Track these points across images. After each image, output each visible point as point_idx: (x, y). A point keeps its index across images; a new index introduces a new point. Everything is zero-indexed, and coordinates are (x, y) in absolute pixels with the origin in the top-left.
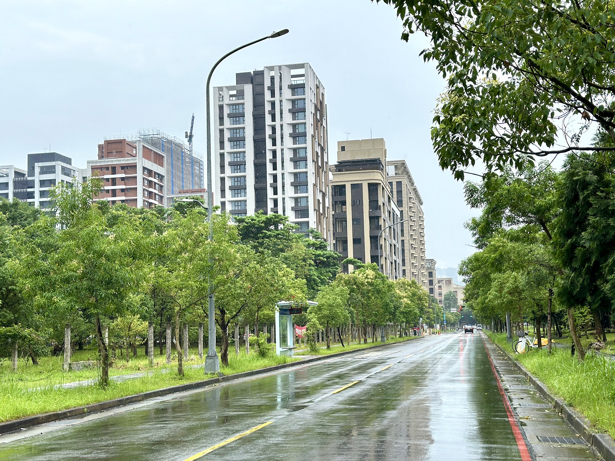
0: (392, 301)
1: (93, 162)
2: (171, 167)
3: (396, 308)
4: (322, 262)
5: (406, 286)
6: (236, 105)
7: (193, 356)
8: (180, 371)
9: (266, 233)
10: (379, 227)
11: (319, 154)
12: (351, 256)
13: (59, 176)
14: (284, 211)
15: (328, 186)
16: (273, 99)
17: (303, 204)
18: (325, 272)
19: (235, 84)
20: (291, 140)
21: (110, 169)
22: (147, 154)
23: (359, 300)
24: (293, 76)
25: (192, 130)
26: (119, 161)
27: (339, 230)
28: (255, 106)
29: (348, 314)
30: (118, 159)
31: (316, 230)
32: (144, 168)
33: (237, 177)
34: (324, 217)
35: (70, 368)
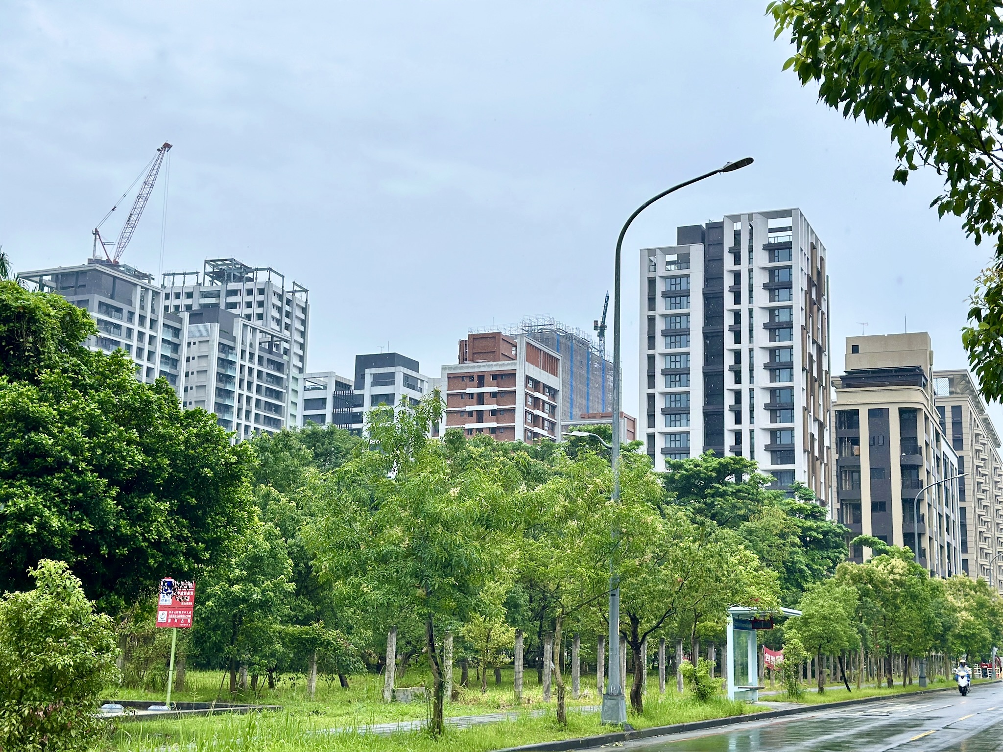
0: (939, 615)
1: (450, 368)
2: (569, 377)
3: (947, 628)
4: (815, 541)
5: (968, 590)
6: (675, 277)
7: (587, 691)
8: (561, 717)
9: (719, 488)
10: (919, 485)
11: (815, 358)
12: (867, 531)
13: (399, 390)
14: (752, 452)
15: (828, 411)
16: (737, 268)
17: (785, 440)
18: (820, 557)
19: (676, 245)
20: (766, 334)
21: (476, 378)
22: (533, 354)
23: (877, 611)
24: (771, 230)
25: (604, 318)
26: (489, 366)
27: (847, 486)
28: (707, 279)
29: (857, 633)
30: (488, 363)
31: (806, 485)
32: (528, 378)
33: (675, 394)
34: (821, 464)
35: (394, 697)
